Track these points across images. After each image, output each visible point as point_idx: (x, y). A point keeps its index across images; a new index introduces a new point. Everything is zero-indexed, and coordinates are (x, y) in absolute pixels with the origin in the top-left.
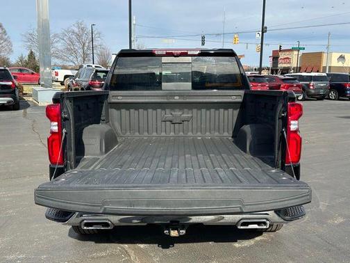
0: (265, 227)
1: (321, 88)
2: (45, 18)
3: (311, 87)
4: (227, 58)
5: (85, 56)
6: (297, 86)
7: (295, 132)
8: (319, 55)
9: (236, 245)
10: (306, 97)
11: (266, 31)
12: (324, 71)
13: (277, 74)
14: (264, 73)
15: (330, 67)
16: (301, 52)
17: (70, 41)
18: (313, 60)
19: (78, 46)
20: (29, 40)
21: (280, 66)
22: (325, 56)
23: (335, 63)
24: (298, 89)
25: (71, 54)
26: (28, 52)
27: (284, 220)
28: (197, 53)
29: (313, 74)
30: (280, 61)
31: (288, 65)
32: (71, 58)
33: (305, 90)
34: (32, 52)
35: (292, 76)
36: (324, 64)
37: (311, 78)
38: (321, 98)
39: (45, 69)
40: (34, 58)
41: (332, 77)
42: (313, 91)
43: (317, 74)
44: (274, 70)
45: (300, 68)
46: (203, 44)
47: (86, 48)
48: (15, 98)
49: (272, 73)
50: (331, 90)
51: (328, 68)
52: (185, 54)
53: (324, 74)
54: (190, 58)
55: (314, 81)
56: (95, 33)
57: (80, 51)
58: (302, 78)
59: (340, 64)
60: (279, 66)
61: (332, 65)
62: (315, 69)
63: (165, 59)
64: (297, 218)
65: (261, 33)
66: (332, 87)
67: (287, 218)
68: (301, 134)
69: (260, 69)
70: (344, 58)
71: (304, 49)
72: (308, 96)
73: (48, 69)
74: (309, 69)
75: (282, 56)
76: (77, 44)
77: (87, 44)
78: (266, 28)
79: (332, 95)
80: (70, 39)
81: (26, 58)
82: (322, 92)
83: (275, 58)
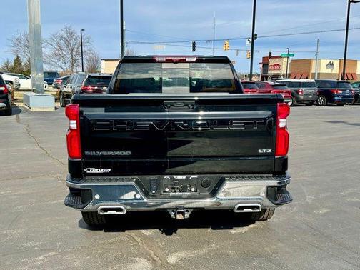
0: (258, 211)
1: (310, 94)
2: (37, 23)
3: (300, 93)
4: (223, 64)
5: (74, 61)
6: (286, 92)
7: (284, 128)
8: (309, 62)
9: (232, 231)
10: (296, 103)
11: (256, 38)
12: (313, 78)
13: (267, 80)
14: (255, 79)
15: (319, 74)
16: (291, 58)
17: (58, 46)
18: (302, 66)
19: (66, 51)
20: (16, 45)
21: (271, 72)
22: (314, 63)
23: (324, 69)
24: (287, 95)
25: (59, 59)
26: (14, 57)
27: (275, 204)
28: (195, 59)
29: (302, 80)
30: (270, 68)
31: (278, 72)
32: (59, 63)
33: (294, 96)
34: (18, 58)
35: (281, 82)
36: (313, 71)
37: (300, 85)
38: (310, 103)
39: (37, 74)
40: (21, 64)
41: (320, 83)
42: (302, 97)
43: (305, 80)
44: (264, 77)
45: (290, 74)
46: (194, 50)
47: (74, 53)
48: (7, 103)
49: (262, 79)
50: (319, 96)
51: (316, 74)
52: (184, 61)
53: (313, 81)
54: (188, 64)
55: (303, 87)
56: (84, 38)
57: (69, 56)
58: (291, 85)
59: (329, 71)
60: (269, 72)
61: (321, 72)
62: (304, 76)
63: (165, 65)
64: (286, 202)
65: (251, 40)
66: (321, 93)
67: (277, 202)
68: (288, 130)
69: (251, 76)
70: (333, 64)
71: (293, 56)
72: (298, 102)
73: (40, 74)
74: (299, 76)
75: (272, 62)
76: (65, 49)
77: (76, 49)
78: (256, 35)
79: (321, 100)
80: (58, 44)
81: (12, 64)
82: (310, 98)
83: (265, 65)
